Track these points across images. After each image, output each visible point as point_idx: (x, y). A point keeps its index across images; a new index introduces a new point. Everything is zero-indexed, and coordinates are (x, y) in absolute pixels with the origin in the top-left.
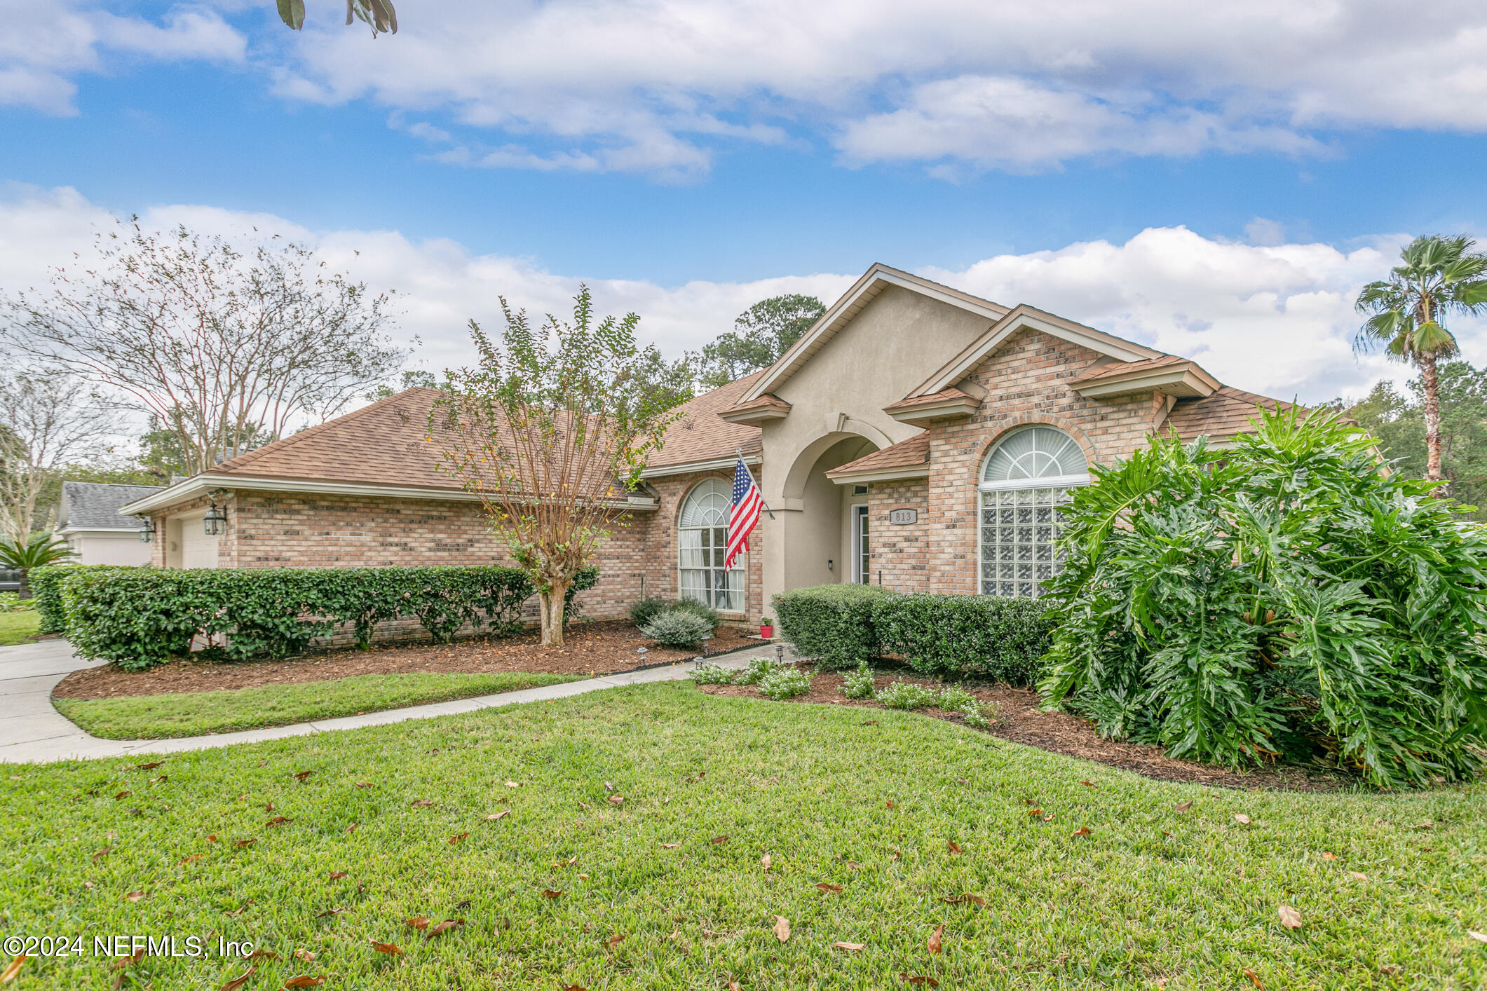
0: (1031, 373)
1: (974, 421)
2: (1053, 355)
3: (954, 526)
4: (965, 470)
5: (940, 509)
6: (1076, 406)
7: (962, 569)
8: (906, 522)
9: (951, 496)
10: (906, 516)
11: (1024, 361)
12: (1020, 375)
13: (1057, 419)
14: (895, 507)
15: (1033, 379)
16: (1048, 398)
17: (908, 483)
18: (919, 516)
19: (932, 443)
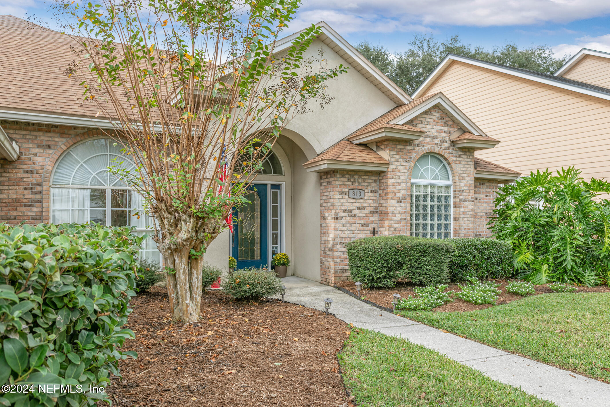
0: (435, 127)
1: (410, 145)
2: (444, 121)
3: (401, 202)
4: (406, 171)
5: (394, 192)
6: (451, 148)
7: (404, 226)
8: (358, 197)
9: (399, 185)
10: (358, 194)
11: (432, 120)
12: (430, 127)
13: (445, 153)
14: (352, 187)
15: (435, 130)
16: (440, 141)
17: (360, 174)
18: (366, 194)
19: (385, 154)
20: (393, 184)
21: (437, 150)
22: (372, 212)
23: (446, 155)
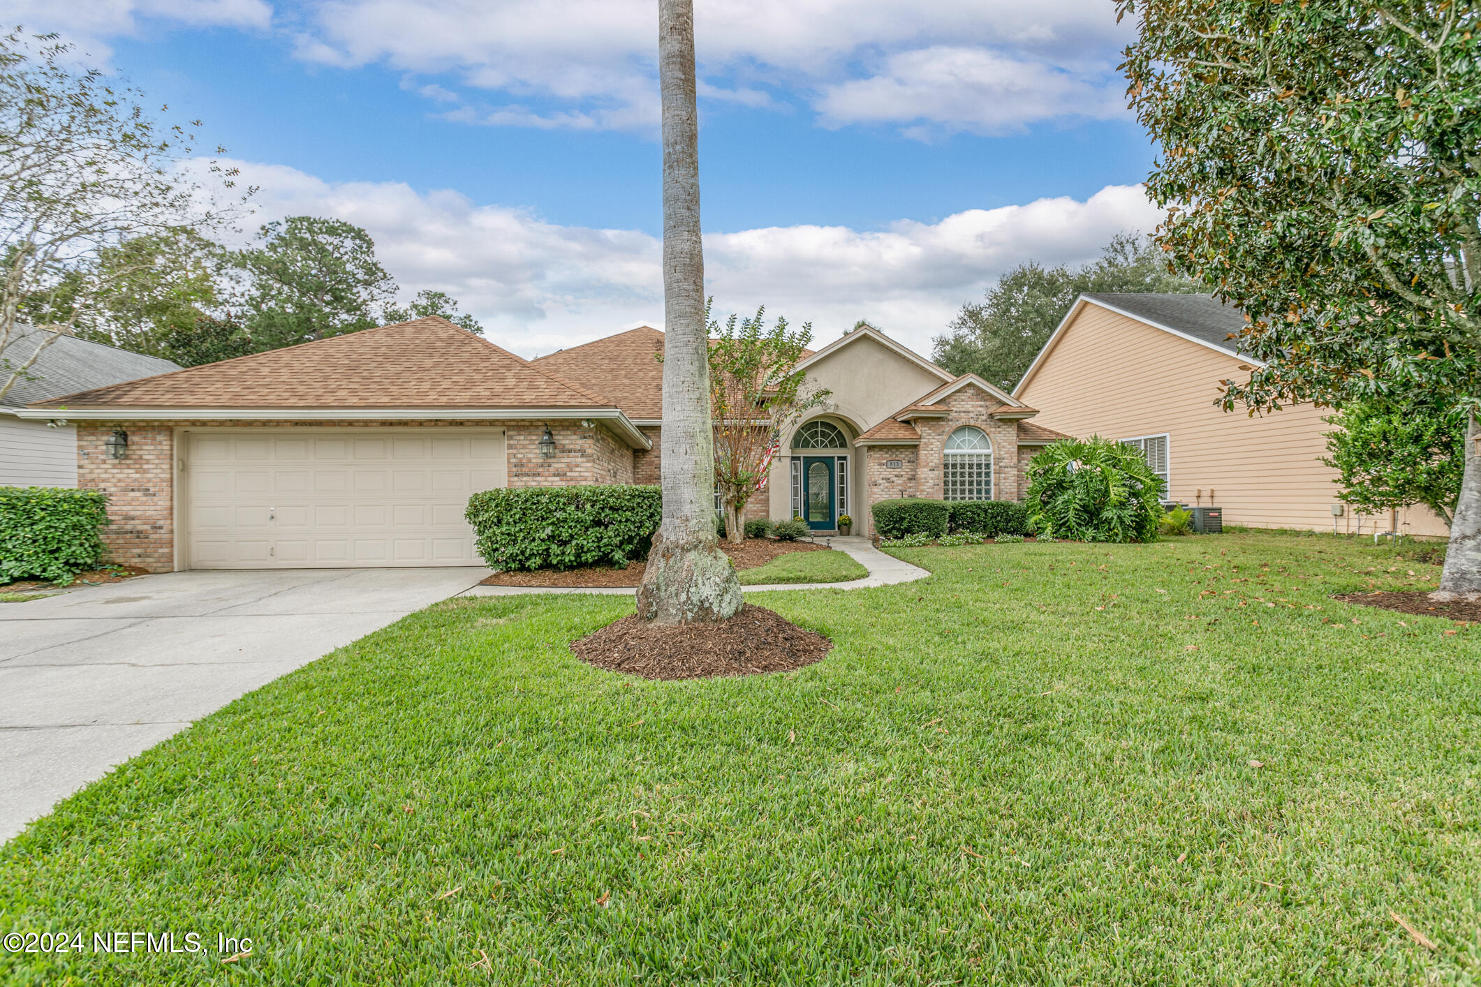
1: (942, 422)
2: (980, 397)
4: (939, 443)
5: (926, 462)
6: (988, 420)
8: (896, 467)
9: (932, 455)
10: (896, 464)
11: (966, 397)
13: (982, 425)
14: (889, 459)
16: (976, 415)
17: (897, 448)
18: (903, 464)
19: (919, 429)
20: (926, 455)
21: (972, 423)
22: (910, 479)
23: (983, 427)
